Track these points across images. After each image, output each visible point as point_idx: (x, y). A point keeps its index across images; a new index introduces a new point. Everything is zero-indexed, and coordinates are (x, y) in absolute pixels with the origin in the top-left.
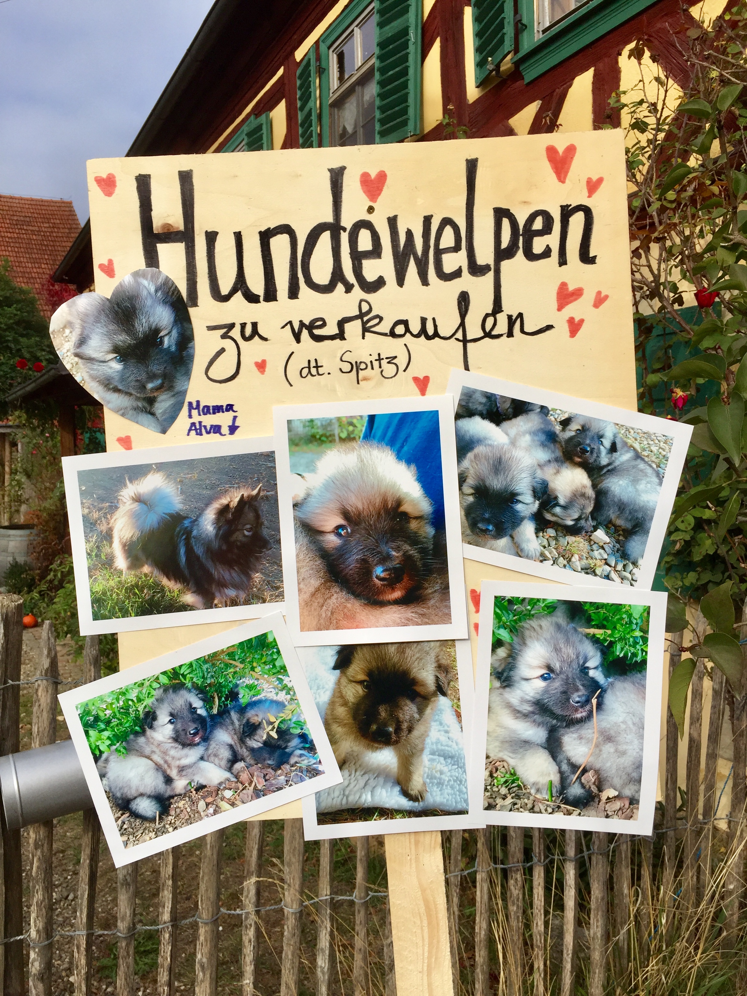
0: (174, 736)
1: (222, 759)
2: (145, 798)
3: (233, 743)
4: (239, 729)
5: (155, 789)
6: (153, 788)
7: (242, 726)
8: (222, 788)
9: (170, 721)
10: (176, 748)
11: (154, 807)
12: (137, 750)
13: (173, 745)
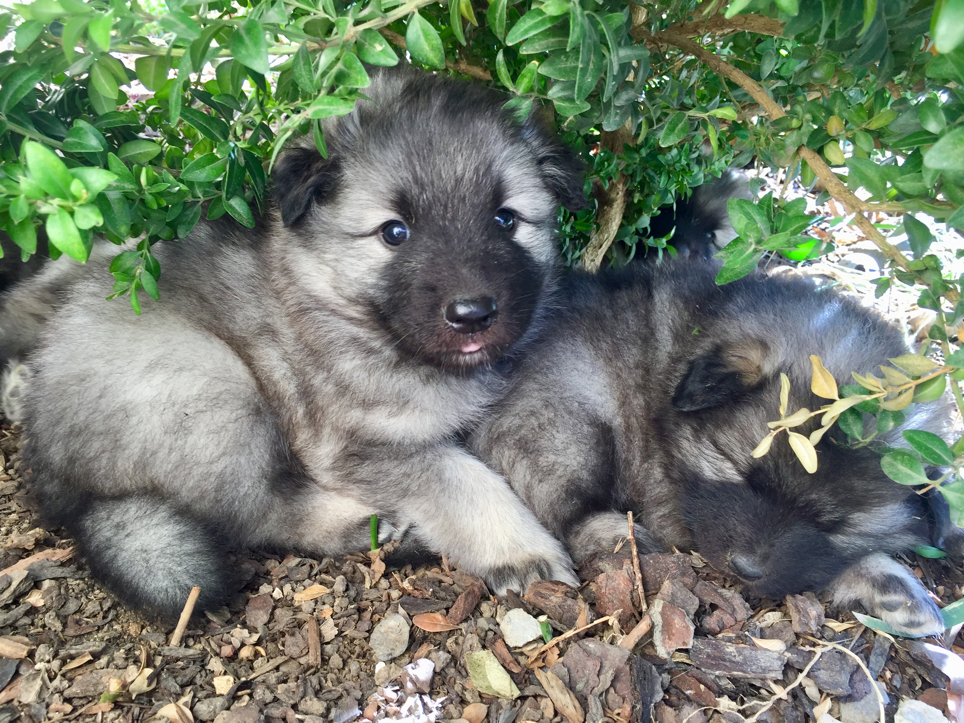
0: (381, 297)
1: (549, 471)
2: (163, 513)
3: (618, 422)
4: (669, 372)
5: (219, 489)
6: (211, 484)
7: (682, 368)
8: (502, 592)
9: (386, 227)
10: (370, 352)
11: (191, 563)
12: (202, 298)
13: (362, 333)
